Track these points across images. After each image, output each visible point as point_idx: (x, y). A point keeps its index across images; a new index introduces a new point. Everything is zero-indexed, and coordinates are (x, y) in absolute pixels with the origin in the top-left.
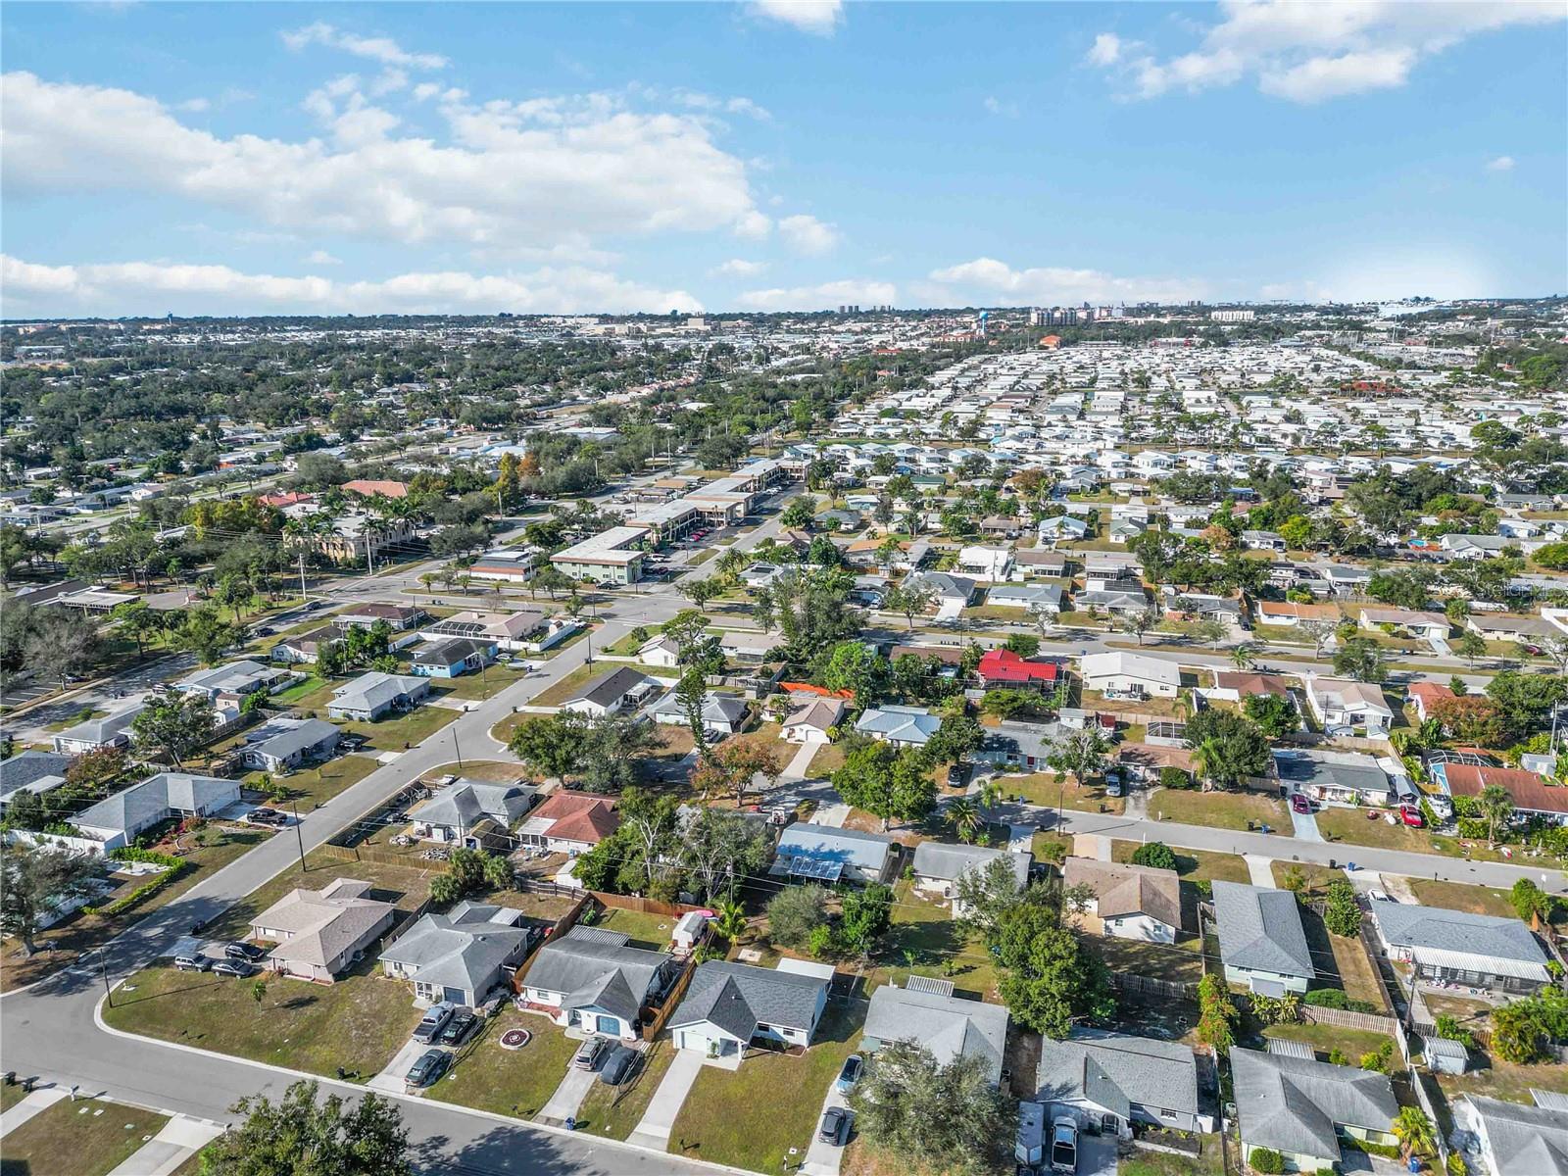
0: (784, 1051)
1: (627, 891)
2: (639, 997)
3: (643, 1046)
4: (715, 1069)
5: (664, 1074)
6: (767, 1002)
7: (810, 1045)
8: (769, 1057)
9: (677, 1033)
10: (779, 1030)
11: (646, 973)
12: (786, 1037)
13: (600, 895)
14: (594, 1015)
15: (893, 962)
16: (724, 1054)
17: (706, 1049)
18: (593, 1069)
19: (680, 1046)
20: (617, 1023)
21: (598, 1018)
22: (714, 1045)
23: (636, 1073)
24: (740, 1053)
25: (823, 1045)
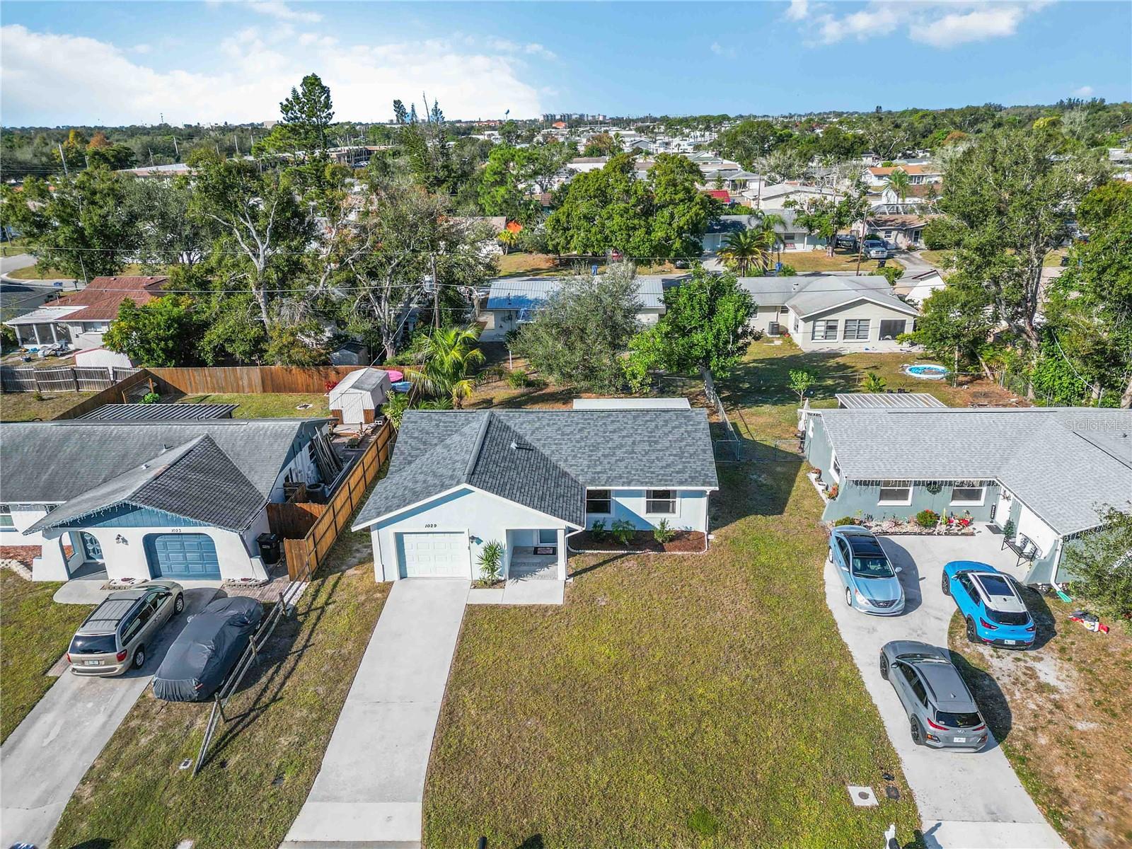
0: (659, 547)
1: (224, 358)
2: (266, 482)
3: (293, 592)
4: (506, 609)
5: (363, 644)
6: (595, 447)
7: (711, 529)
8: (631, 564)
9: (383, 542)
10: (637, 506)
11: (277, 436)
12: (655, 520)
13: (168, 374)
14: (136, 535)
15: (765, 402)
16: (515, 574)
17: (469, 566)
18: (134, 670)
19: (393, 575)
20: (207, 547)
21: (149, 542)
22: (491, 555)
23: (274, 654)
24: (561, 567)
25: (740, 524)
